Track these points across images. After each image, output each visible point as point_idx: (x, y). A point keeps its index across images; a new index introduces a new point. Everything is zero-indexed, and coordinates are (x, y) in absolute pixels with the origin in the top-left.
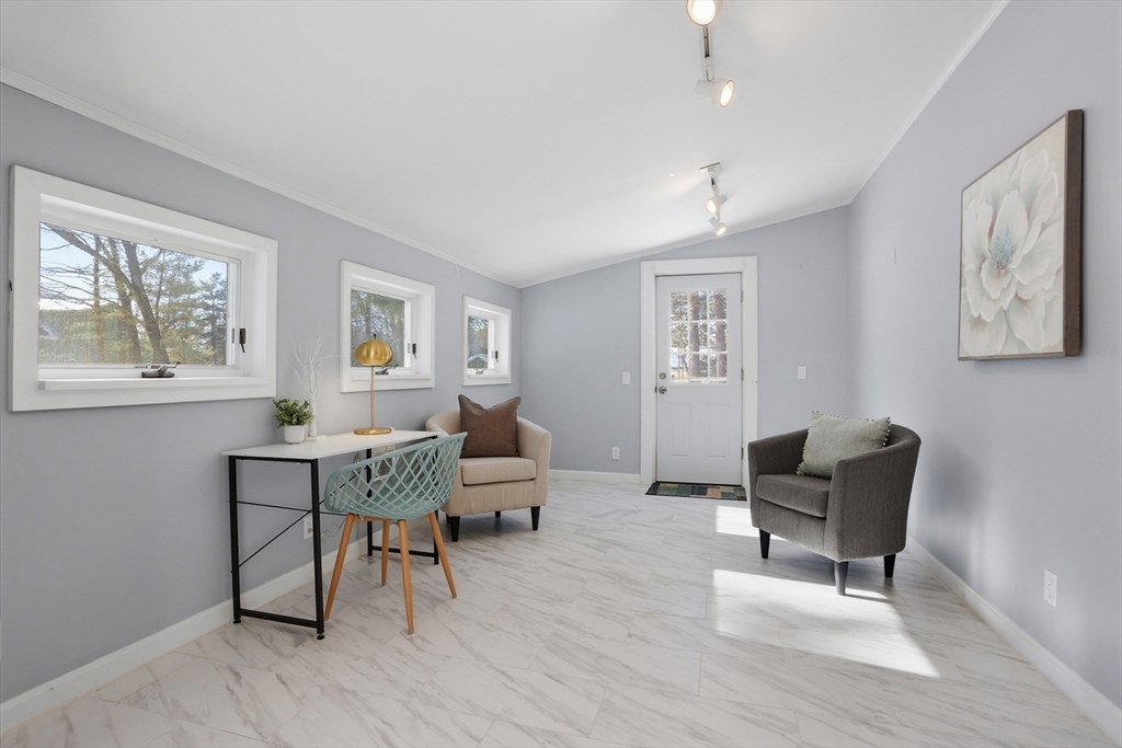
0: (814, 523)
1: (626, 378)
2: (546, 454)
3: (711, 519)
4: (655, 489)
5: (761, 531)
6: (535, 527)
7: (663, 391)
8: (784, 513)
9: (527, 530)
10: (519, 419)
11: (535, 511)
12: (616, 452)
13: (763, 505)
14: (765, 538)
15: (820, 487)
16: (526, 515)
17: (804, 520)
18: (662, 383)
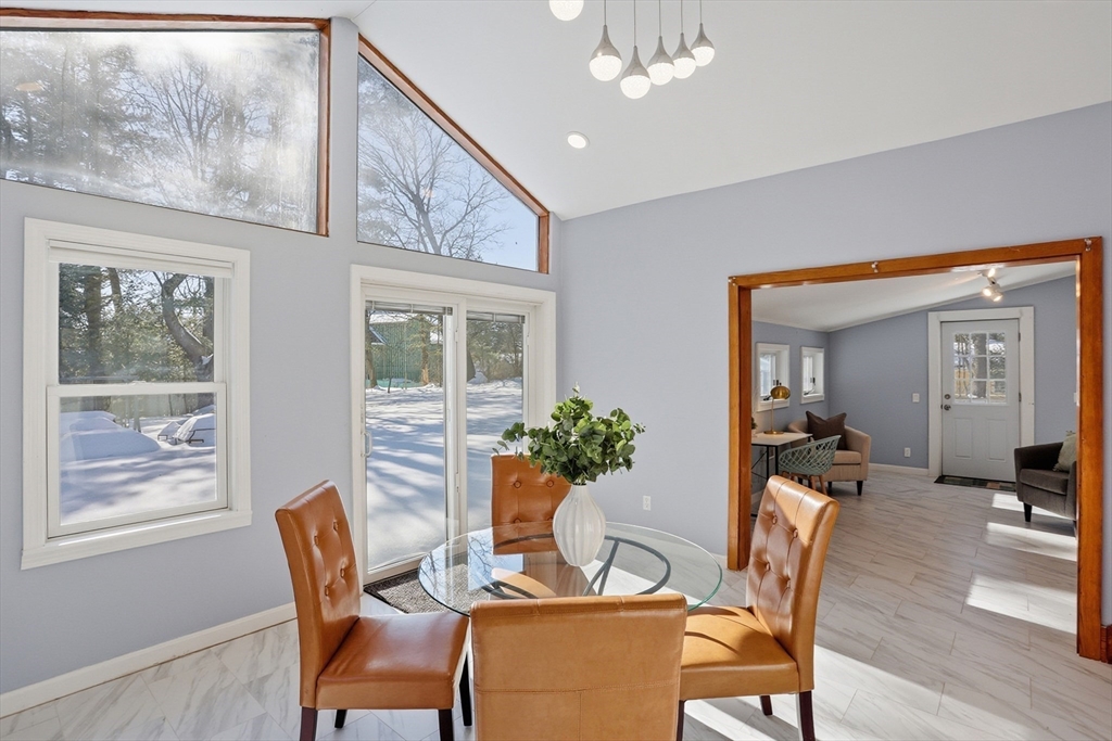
0: (1058, 498)
1: (916, 398)
2: (868, 450)
3: (991, 500)
4: (941, 480)
5: (1025, 505)
6: (860, 492)
7: (947, 408)
8: (1039, 492)
9: (854, 495)
10: (846, 427)
11: (860, 484)
12: (908, 452)
13: (1025, 487)
14: (1028, 509)
15: (1063, 477)
16: (852, 486)
17: (1052, 496)
18: (947, 402)
